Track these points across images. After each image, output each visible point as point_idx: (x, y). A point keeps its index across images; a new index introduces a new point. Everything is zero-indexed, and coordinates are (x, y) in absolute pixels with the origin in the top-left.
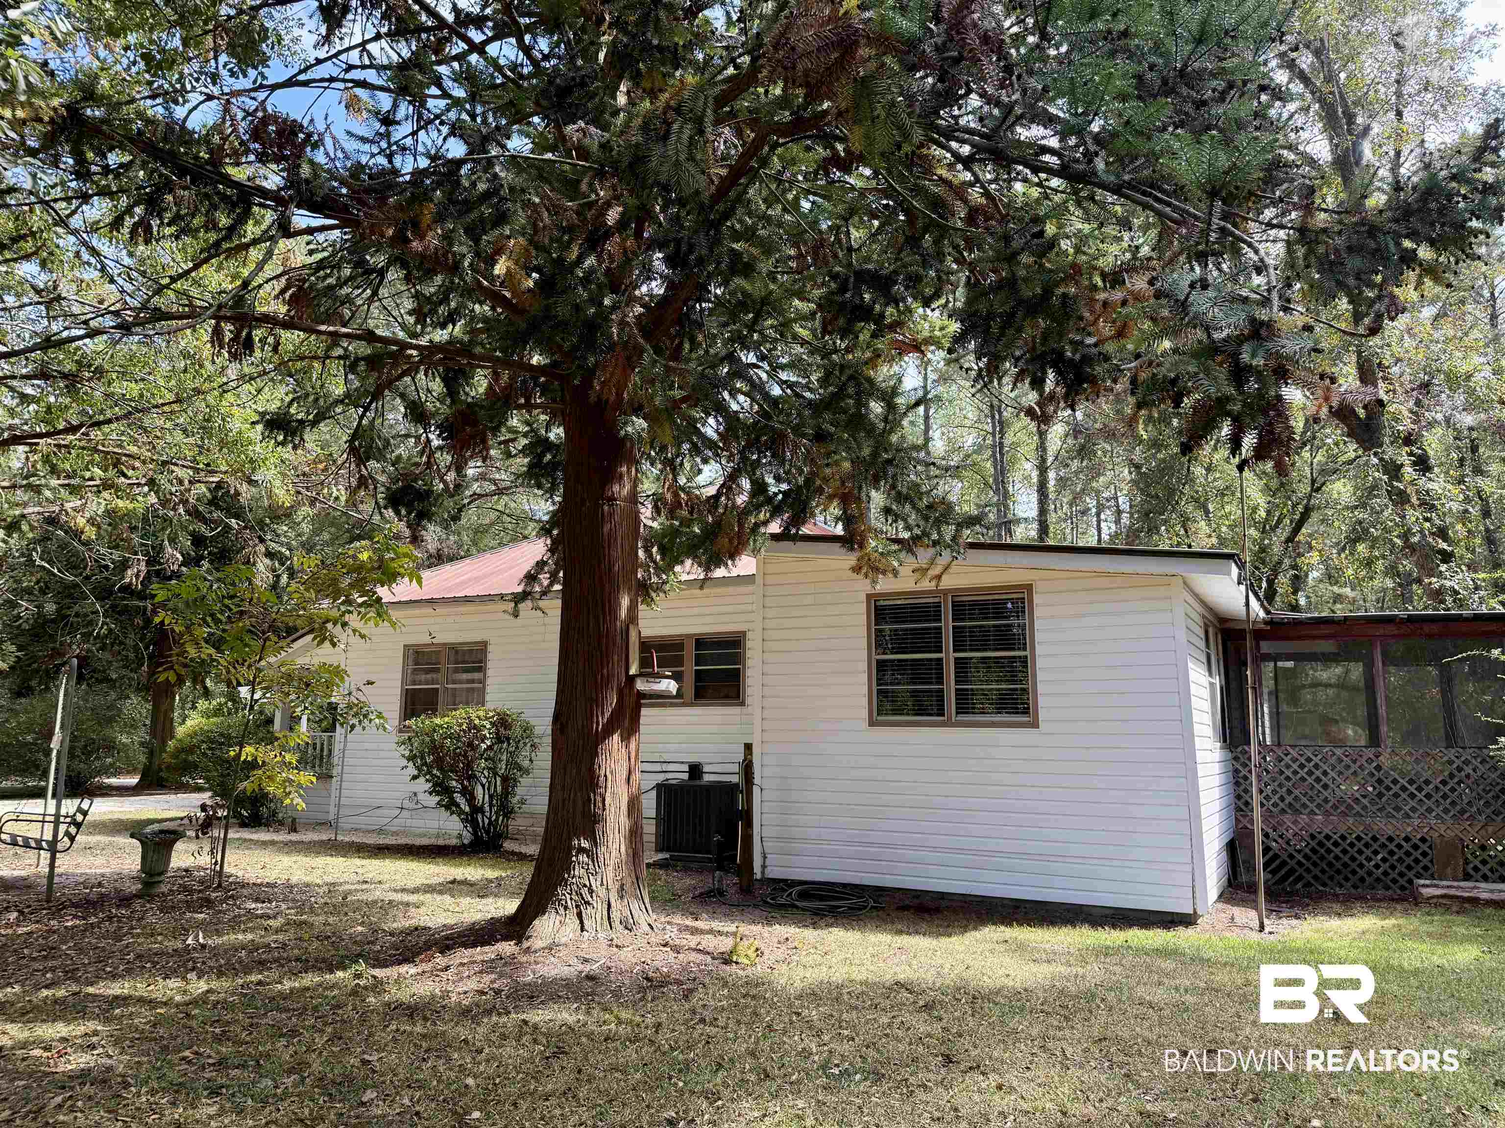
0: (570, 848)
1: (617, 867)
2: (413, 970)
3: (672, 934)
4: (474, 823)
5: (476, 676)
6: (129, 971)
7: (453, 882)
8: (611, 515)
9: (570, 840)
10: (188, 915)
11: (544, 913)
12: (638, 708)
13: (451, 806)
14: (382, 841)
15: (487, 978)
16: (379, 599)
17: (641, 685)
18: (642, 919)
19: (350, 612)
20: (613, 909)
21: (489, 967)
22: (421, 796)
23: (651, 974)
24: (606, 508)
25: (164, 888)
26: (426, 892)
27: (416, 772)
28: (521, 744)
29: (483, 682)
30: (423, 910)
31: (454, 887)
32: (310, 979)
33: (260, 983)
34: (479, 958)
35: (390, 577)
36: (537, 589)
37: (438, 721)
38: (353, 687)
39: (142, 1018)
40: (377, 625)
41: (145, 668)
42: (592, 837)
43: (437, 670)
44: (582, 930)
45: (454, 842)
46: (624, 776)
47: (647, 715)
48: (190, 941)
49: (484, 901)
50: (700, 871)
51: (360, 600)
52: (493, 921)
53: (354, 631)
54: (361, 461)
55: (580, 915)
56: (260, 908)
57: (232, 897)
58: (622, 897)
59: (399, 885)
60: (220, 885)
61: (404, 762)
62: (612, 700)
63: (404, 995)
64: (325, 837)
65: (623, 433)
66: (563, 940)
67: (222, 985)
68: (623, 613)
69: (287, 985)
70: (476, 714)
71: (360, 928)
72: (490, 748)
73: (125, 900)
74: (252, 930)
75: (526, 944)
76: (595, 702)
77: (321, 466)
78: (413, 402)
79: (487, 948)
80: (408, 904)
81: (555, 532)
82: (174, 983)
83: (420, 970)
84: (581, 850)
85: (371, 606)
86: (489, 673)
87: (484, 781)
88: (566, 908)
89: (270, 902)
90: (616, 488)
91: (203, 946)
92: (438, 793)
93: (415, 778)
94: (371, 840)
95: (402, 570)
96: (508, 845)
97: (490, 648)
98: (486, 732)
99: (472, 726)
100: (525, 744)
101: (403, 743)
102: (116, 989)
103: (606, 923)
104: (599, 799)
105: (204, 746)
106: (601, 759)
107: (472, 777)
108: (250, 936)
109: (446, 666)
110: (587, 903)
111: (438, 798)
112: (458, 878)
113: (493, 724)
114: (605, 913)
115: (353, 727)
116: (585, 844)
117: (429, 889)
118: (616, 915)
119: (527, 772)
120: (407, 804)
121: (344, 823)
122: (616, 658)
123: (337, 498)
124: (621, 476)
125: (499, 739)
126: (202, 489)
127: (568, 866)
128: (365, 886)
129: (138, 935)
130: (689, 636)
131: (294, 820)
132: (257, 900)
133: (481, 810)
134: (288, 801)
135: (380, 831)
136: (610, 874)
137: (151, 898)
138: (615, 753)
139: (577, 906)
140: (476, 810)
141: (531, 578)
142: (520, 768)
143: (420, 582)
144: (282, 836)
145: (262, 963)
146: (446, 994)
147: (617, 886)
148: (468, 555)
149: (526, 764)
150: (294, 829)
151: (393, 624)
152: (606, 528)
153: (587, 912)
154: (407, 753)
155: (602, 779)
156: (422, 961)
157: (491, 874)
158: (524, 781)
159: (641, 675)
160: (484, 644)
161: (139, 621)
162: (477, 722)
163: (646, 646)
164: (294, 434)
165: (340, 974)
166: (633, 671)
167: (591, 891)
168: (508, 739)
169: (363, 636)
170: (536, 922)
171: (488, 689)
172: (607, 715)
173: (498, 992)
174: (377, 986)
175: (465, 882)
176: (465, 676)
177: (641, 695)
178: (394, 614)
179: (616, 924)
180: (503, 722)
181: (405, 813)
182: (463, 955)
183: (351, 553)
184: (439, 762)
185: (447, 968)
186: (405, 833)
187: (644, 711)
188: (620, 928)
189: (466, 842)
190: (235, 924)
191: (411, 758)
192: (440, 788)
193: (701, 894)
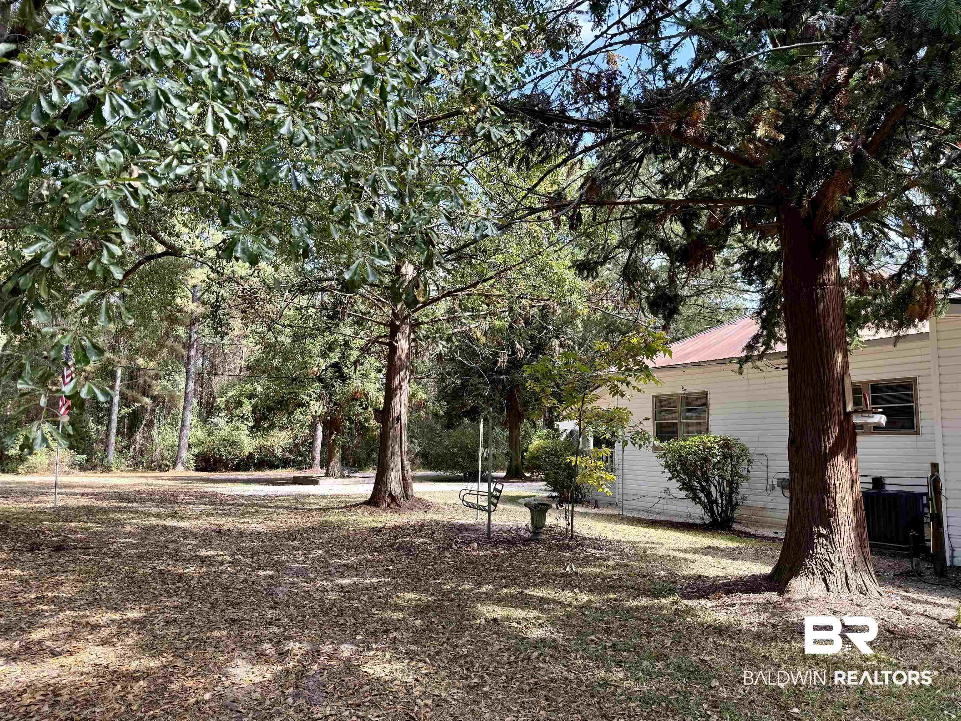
0: (812, 533)
1: (849, 550)
2: (709, 604)
3: (896, 600)
4: (711, 510)
5: (702, 414)
6: (542, 583)
7: (709, 548)
8: (823, 296)
9: (812, 529)
10: (560, 553)
11: (797, 576)
12: (855, 435)
13: (695, 498)
14: (650, 517)
15: (764, 616)
16: (647, 367)
17: (857, 419)
18: (874, 587)
19: (631, 376)
20: (850, 578)
21: (764, 607)
22: (672, 491)
23: (892, 629)
24: (819, 291)
25: (544, 536)
26: (694, 553)
27: (671, 476)
28: (741, 460)
29: (707, 418)
30: (697, 564)
31: (709, 551)
32: (645, 601)
33: (616, 600)
34: (755, 601)
35: (651, 351)
36: (755, 353)
37: (682, 443)
38: (638, 422)
39: (560, 612)
40: (645, 383)
41: (505, 413)
42: (828, 526)
43: (673, 411)
44: (828, 590)
45: (699, 521)
46: (848, 486)
47: (862, 441)
48: (568, 569)
49: (736, 562)
50: (894, 556)
51: (635, 368)
52: (755, 577)
53: (634, 387)
54: (630, 282)
55: (825, 580)
56: (598, 554)
57: (580, 545)
58: (855, 571)
59: (676, 546)
60: (572, 537)
61: (663, 469)
62: (835, 431)
63: (710, 618)
64: (616, 512)
65: (832, 235)
66: (815, 596)
67: (597, 599)
68: (839, 366)
69: (633, 603)
70: (708, 439)
71: (662, 572)
72: (719, 462)
73: (526, 542)
74: (599, 566)
75: (787, 596)
76: (823, 432)
77: (598, 289)
78: (662, 240)
79: (757, 595)
80: (686, 560)
81: (764, 314)
82: (568, 593)
83: (714, 604)
84: (820, 535)
85: (642, 371)
86: (711, 412)
87: (716, 483)
88: (813, 574)
89: (602, 550)
90: (826, 276)
91: (576, 573)
92: (687, 490)
93: (670, 479)
94: (644, 516)
95: (660, 348)
96: (736, 526)
97: (710, 396)
98: (716, 451)
99: (706, 448)
100: (743, 460)
101: (661, 457)
102: (540, 592)
103: (845, 588)
104: (831, 500)
105: (544, 456)
106: (830, 472)
107: (707, 480)
108: (599, 570)
109: (681, 408)
110: (830, 572)
111: (685, 493)
112: (712, 545)
113: (720, 446)
114: (844, 580)
115: (640, 446)
116: (823, 531)
117: (695, 551)
118: (852, 583)
119: (746, 478)
120: (663, 495)
121: (627, 504)
122: (835, 399)
123: (607, 308)
124: (829, 267)
125: (725, 457)
126: (536, 310)
127: (811, 545)
128: (653, 546)
129: (539, 563)
130: (865, 383)
131: (596, 501)
132: (594, 548)
133: (716, 502)
134: (601, 490)
135: (648, 511)
136: (845, 554)
137: (538, 541)
138: (840, 467)
139: (822, 574)
140: (712, 502)
141: (750, 347)
142: (740, 476)
143: (671, 355)
144: (591, 510)
145: (613, 587)
146: (738, 623)
147: (851, 562)
148: (684, 337)
149: (745, 473)
150: (596, 507)
151: (657, 382)
152: (821, 306)
153: (830, 578)
154: (664, 463)
155: (832, 486)
156: (714, 598)
157: (734, 545)
158: (745, 484)
159: (856, 411)
160: (707, 393)
161: (500, 387)
162: (709, 444)
163: (857, 390)
164: (592, 270)
165: (663, 600)
166: (849, 409)
167: (832, 565)
168: (731, 456)
169: (639, 390)
170: (792, 582)
171: (711, 423)
172: (832, 441)
173: (774, 626)
174: (689, 611)
175: (716, 549)
176: (694, 415)
177: (855, 426)
178: (656, 375)
179: (853, 589)
180: (726, 445)
181: (662, 501)
182: (740, 598)
183: (626, 340)
184: (685, 469)
185: (733, 605)
186: (664, 514)
187: (859, 438)
188: (857, 592)
189: (707, 522)
190: (587, 561)
191: (667, 466)
192: (686, 486)
193: (901, 574)
